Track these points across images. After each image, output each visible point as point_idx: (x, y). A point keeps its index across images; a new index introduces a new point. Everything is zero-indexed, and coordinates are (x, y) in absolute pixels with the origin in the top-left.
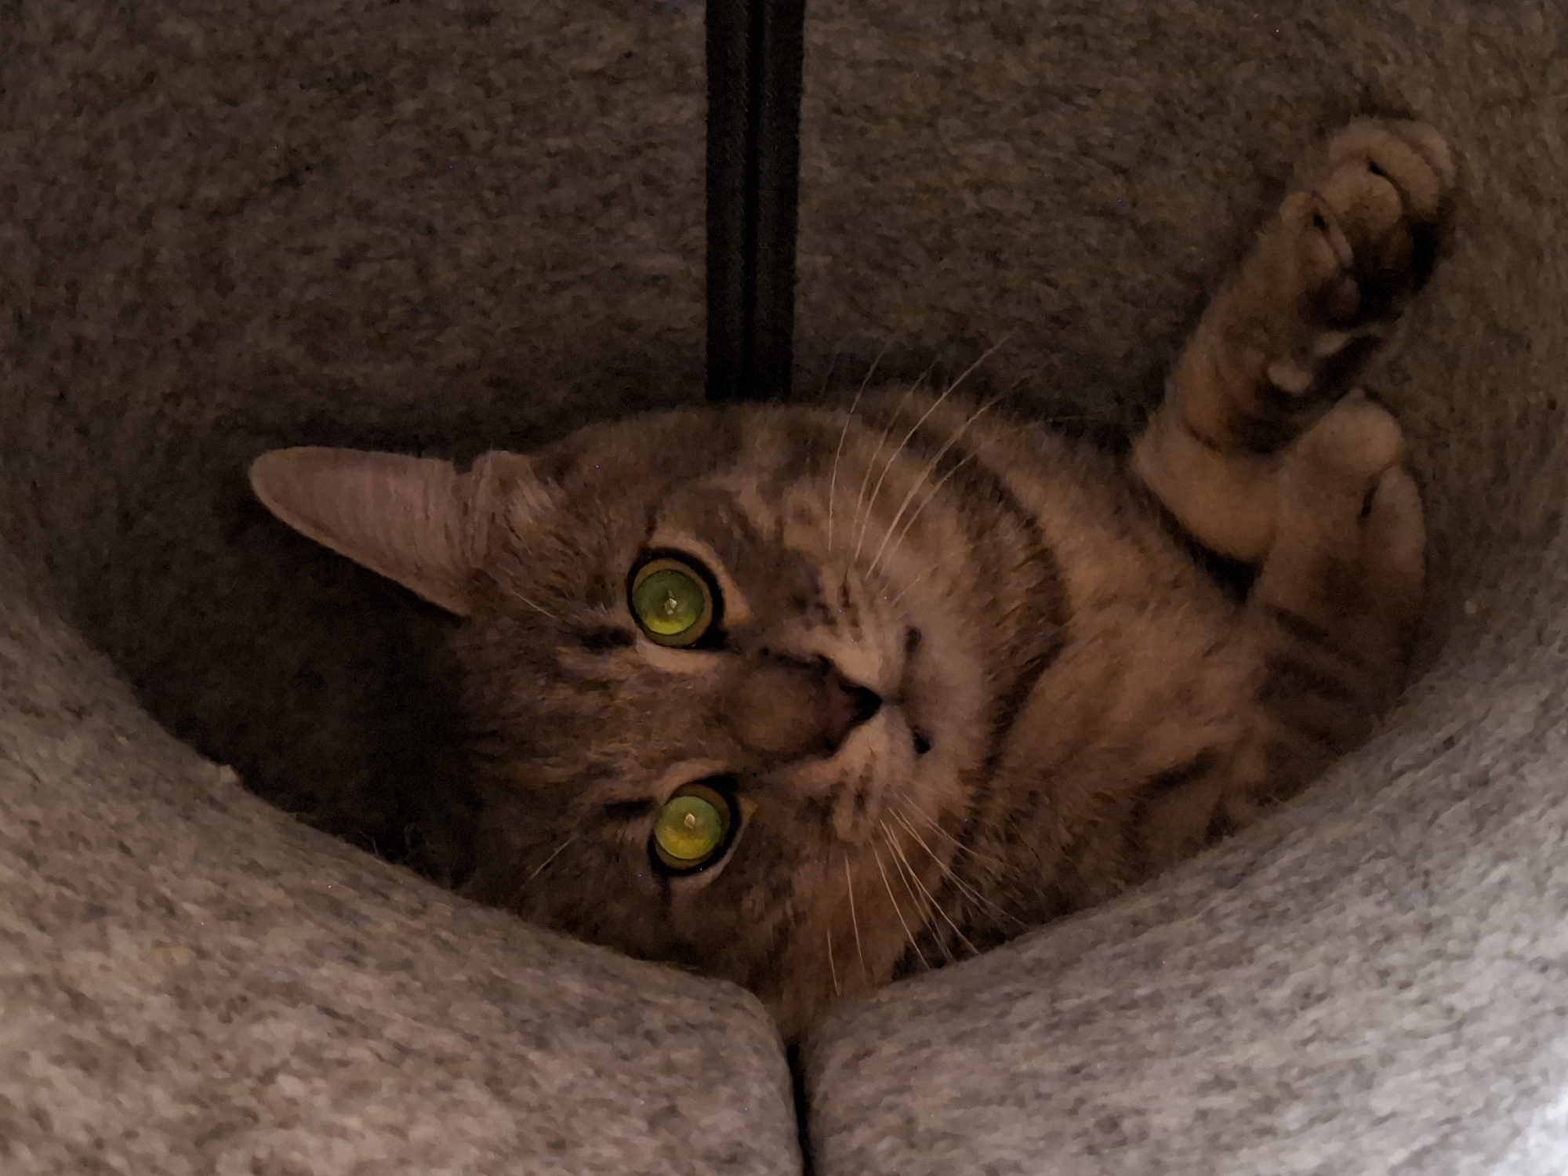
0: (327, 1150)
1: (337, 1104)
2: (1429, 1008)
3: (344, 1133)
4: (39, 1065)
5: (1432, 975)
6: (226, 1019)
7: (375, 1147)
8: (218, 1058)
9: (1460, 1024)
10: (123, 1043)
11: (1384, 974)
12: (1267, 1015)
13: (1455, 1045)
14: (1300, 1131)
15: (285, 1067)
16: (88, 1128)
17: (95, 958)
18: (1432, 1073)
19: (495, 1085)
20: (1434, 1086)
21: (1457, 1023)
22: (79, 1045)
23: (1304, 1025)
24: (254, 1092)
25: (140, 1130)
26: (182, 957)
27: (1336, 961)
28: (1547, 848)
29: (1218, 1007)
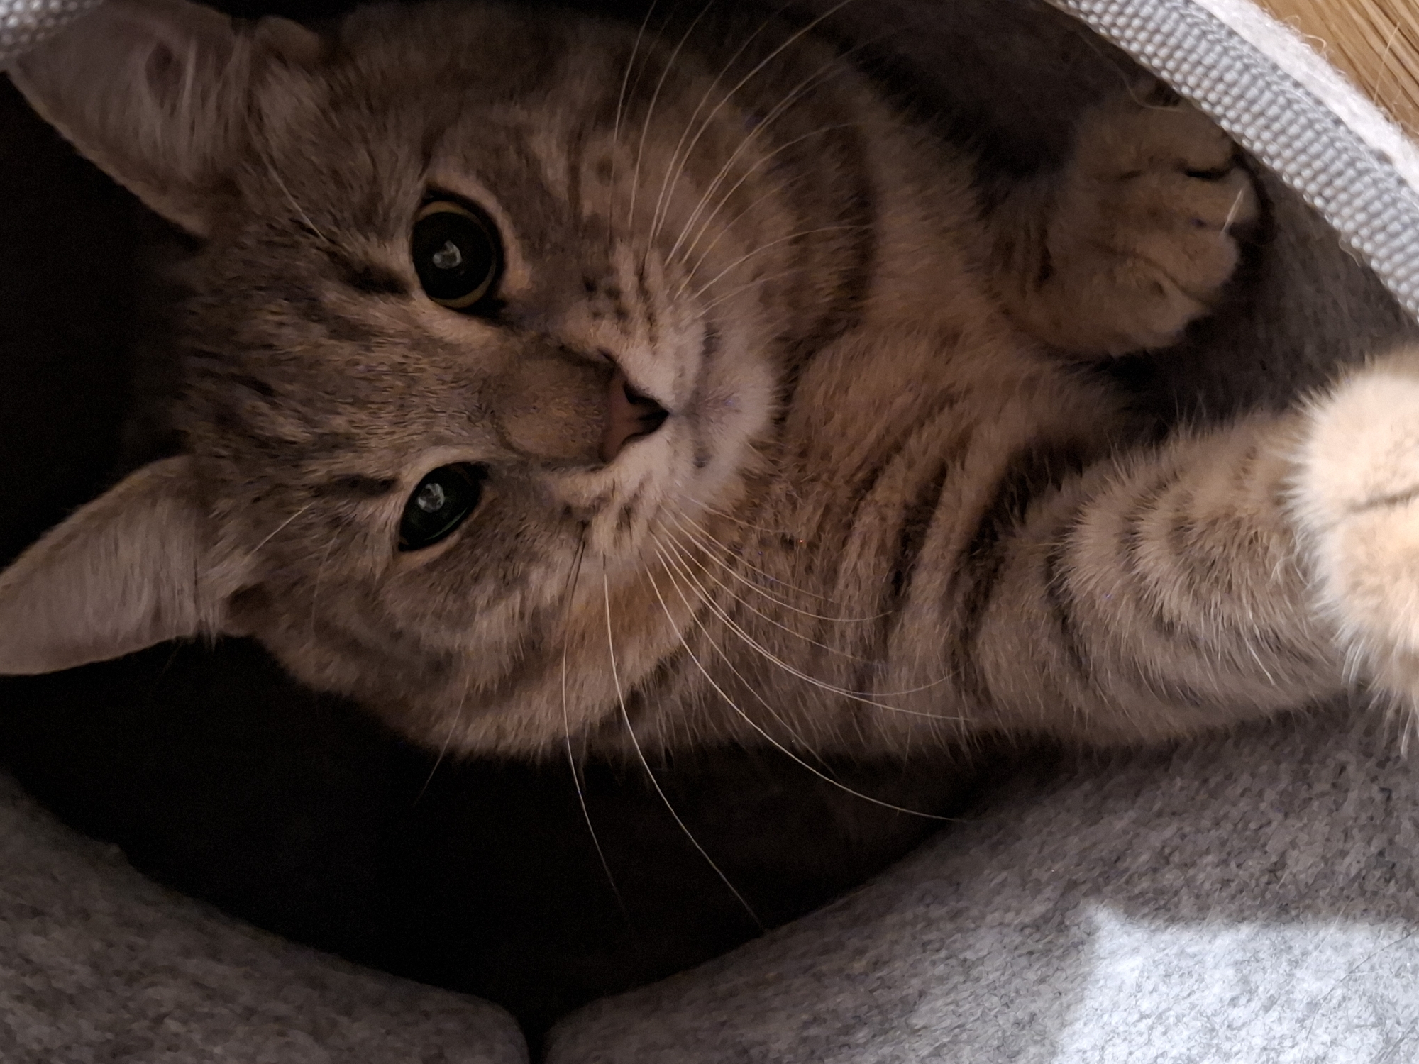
1: (208, 1039)
2: (953, 962)
5: (955, 942)
6: (129, 984)
8: (125, 1006)
9: (969, 968)
10: (60, 992)
11: (924, 945)
12: (848, 977)
13: (965, 982)
14: (866, 1043)
15: (169, 1015)
16: (40, 1041)
17: (40, 940)
18: (949, 1000)
20: (952, 1007)
21: (967, 968)
22: (31, 991)
23: (873, 980)
24: (150, 1028)
25: (75, 1045)
26: (97, 946)
27: (896, 942)
28: (1031, 859)
29: (819, 977)
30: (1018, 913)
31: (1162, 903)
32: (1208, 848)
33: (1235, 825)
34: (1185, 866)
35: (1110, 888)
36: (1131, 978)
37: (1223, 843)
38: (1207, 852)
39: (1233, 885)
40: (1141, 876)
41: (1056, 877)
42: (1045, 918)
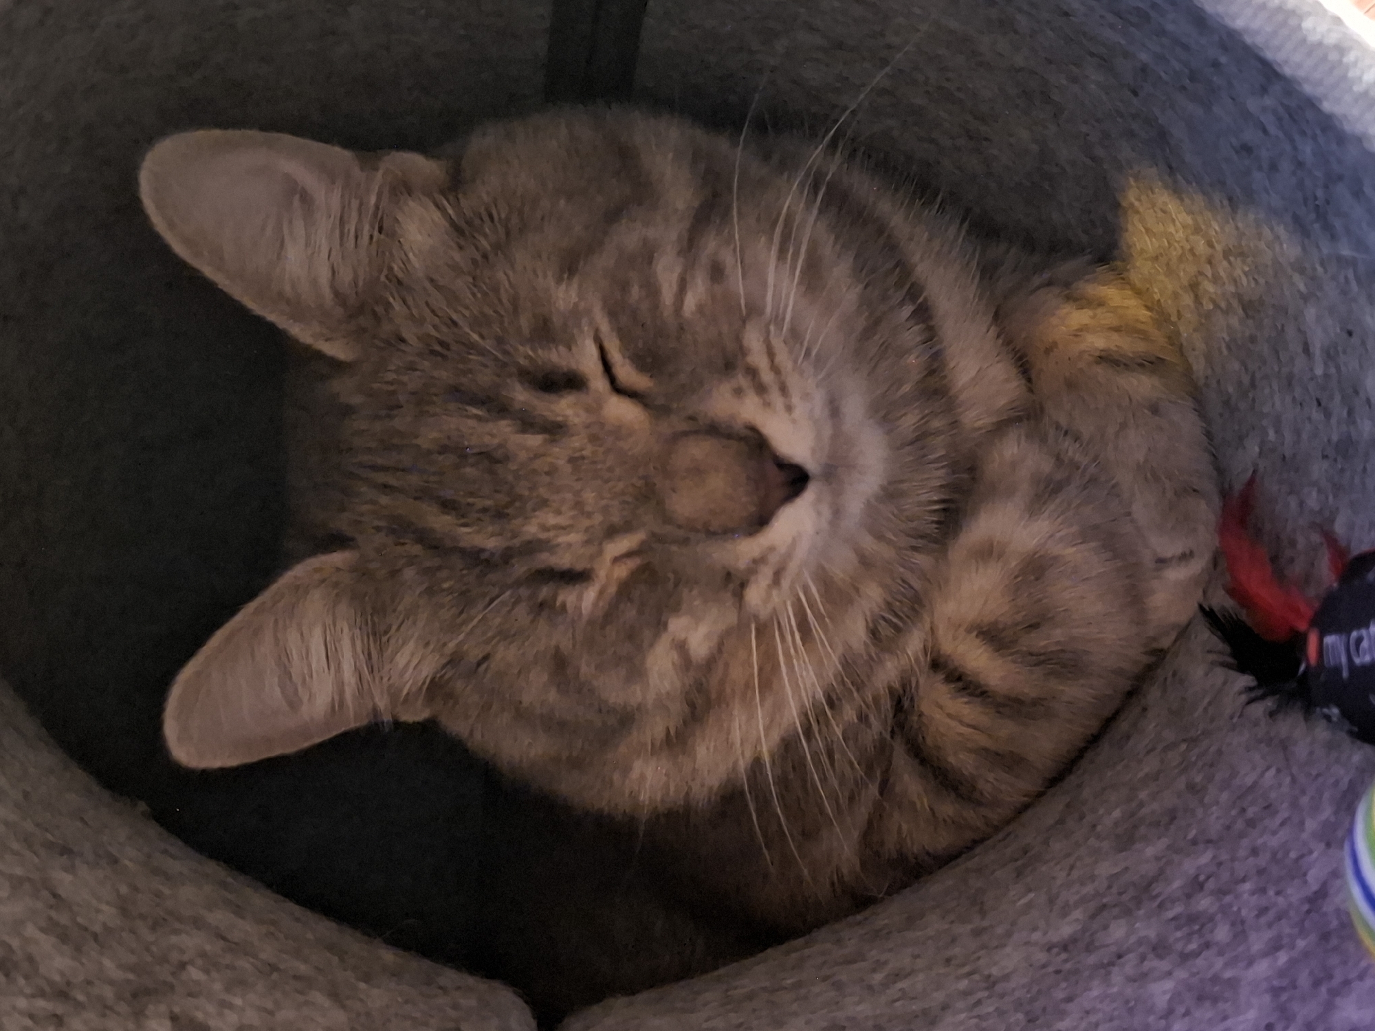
0: (221, 1015)
1: (228, 989)
2: (976, 977)
3: (231, 1006)
4: (30, 930)
5: (979, 958)
6: (154, 928)
7: (252, 1018)
8: (148, 949)
9: (994, 984)
10: (85, 929)
11: (949, 960)
12: (870, 988)
13: (989, 997)
15: (191, 962)
16: (62, 974)
17: (67, 878)
18: (974, 1013)
19: (335, 995)
20: (975, 1021)
21: (991, 983)
22: (57, 924)
23: (893, 991)
24: (173, 974)
25: (96, 981)
26: (124, 890)
27: (918, 956)
28: (1059, 882)
29: (838, 986)
30: (1045, 933)
31: (1197, 927)
32: (1245, 877)
33: (1274, 854)
34: (1221, 892)
35: (1141, 912)
36: (1161, 1002)
37: (1261, 872)
38: (1244, 880)
39: (1271, 915)
40: (1173, 901)
41: (1083, 900)
42: (1074, 940)
